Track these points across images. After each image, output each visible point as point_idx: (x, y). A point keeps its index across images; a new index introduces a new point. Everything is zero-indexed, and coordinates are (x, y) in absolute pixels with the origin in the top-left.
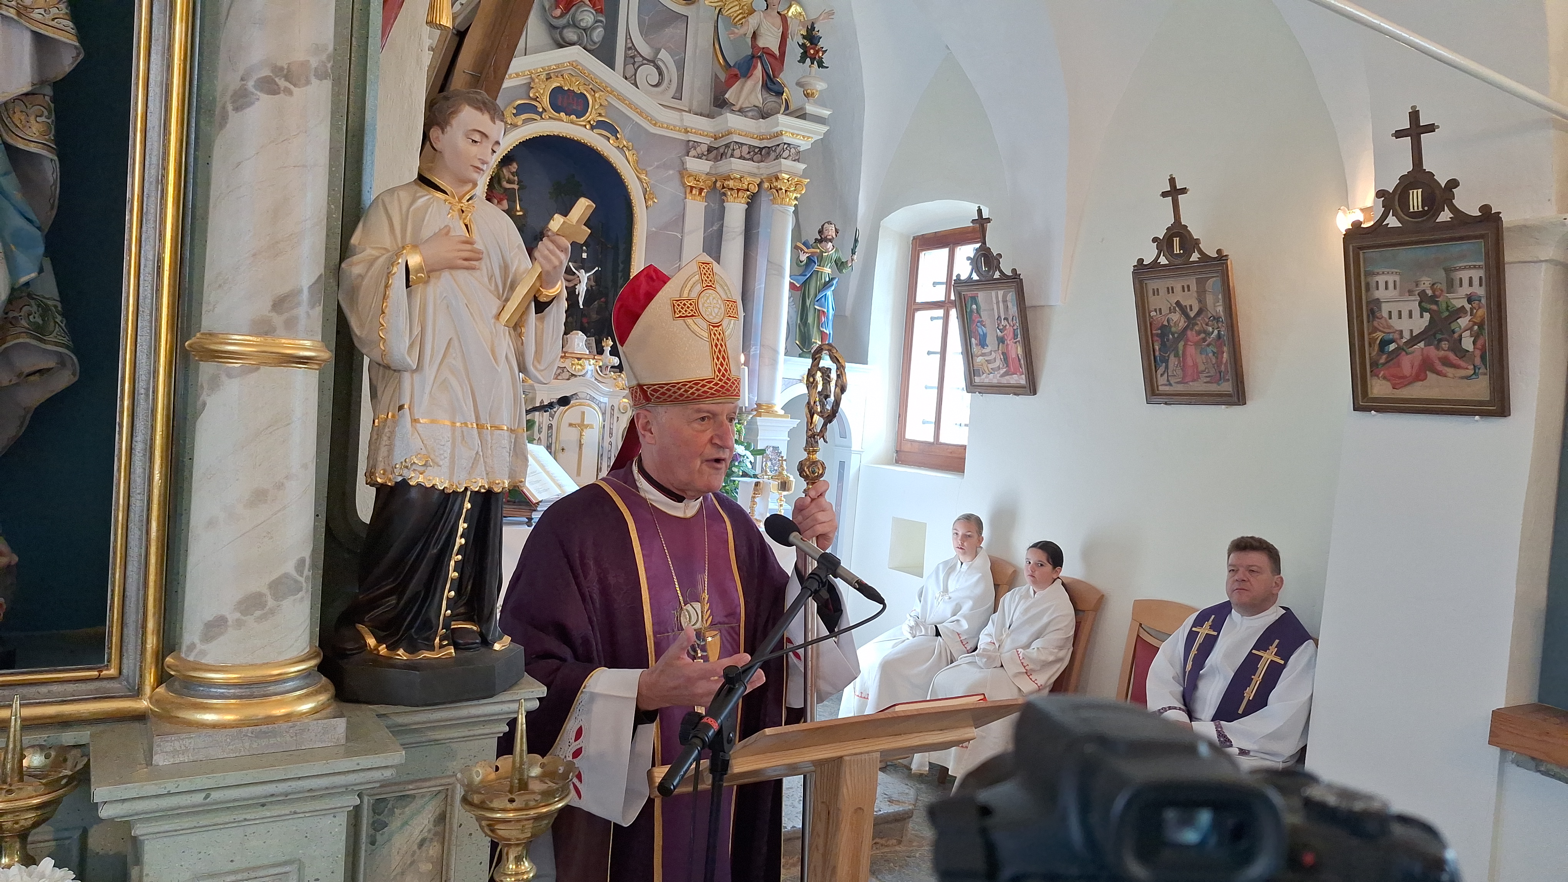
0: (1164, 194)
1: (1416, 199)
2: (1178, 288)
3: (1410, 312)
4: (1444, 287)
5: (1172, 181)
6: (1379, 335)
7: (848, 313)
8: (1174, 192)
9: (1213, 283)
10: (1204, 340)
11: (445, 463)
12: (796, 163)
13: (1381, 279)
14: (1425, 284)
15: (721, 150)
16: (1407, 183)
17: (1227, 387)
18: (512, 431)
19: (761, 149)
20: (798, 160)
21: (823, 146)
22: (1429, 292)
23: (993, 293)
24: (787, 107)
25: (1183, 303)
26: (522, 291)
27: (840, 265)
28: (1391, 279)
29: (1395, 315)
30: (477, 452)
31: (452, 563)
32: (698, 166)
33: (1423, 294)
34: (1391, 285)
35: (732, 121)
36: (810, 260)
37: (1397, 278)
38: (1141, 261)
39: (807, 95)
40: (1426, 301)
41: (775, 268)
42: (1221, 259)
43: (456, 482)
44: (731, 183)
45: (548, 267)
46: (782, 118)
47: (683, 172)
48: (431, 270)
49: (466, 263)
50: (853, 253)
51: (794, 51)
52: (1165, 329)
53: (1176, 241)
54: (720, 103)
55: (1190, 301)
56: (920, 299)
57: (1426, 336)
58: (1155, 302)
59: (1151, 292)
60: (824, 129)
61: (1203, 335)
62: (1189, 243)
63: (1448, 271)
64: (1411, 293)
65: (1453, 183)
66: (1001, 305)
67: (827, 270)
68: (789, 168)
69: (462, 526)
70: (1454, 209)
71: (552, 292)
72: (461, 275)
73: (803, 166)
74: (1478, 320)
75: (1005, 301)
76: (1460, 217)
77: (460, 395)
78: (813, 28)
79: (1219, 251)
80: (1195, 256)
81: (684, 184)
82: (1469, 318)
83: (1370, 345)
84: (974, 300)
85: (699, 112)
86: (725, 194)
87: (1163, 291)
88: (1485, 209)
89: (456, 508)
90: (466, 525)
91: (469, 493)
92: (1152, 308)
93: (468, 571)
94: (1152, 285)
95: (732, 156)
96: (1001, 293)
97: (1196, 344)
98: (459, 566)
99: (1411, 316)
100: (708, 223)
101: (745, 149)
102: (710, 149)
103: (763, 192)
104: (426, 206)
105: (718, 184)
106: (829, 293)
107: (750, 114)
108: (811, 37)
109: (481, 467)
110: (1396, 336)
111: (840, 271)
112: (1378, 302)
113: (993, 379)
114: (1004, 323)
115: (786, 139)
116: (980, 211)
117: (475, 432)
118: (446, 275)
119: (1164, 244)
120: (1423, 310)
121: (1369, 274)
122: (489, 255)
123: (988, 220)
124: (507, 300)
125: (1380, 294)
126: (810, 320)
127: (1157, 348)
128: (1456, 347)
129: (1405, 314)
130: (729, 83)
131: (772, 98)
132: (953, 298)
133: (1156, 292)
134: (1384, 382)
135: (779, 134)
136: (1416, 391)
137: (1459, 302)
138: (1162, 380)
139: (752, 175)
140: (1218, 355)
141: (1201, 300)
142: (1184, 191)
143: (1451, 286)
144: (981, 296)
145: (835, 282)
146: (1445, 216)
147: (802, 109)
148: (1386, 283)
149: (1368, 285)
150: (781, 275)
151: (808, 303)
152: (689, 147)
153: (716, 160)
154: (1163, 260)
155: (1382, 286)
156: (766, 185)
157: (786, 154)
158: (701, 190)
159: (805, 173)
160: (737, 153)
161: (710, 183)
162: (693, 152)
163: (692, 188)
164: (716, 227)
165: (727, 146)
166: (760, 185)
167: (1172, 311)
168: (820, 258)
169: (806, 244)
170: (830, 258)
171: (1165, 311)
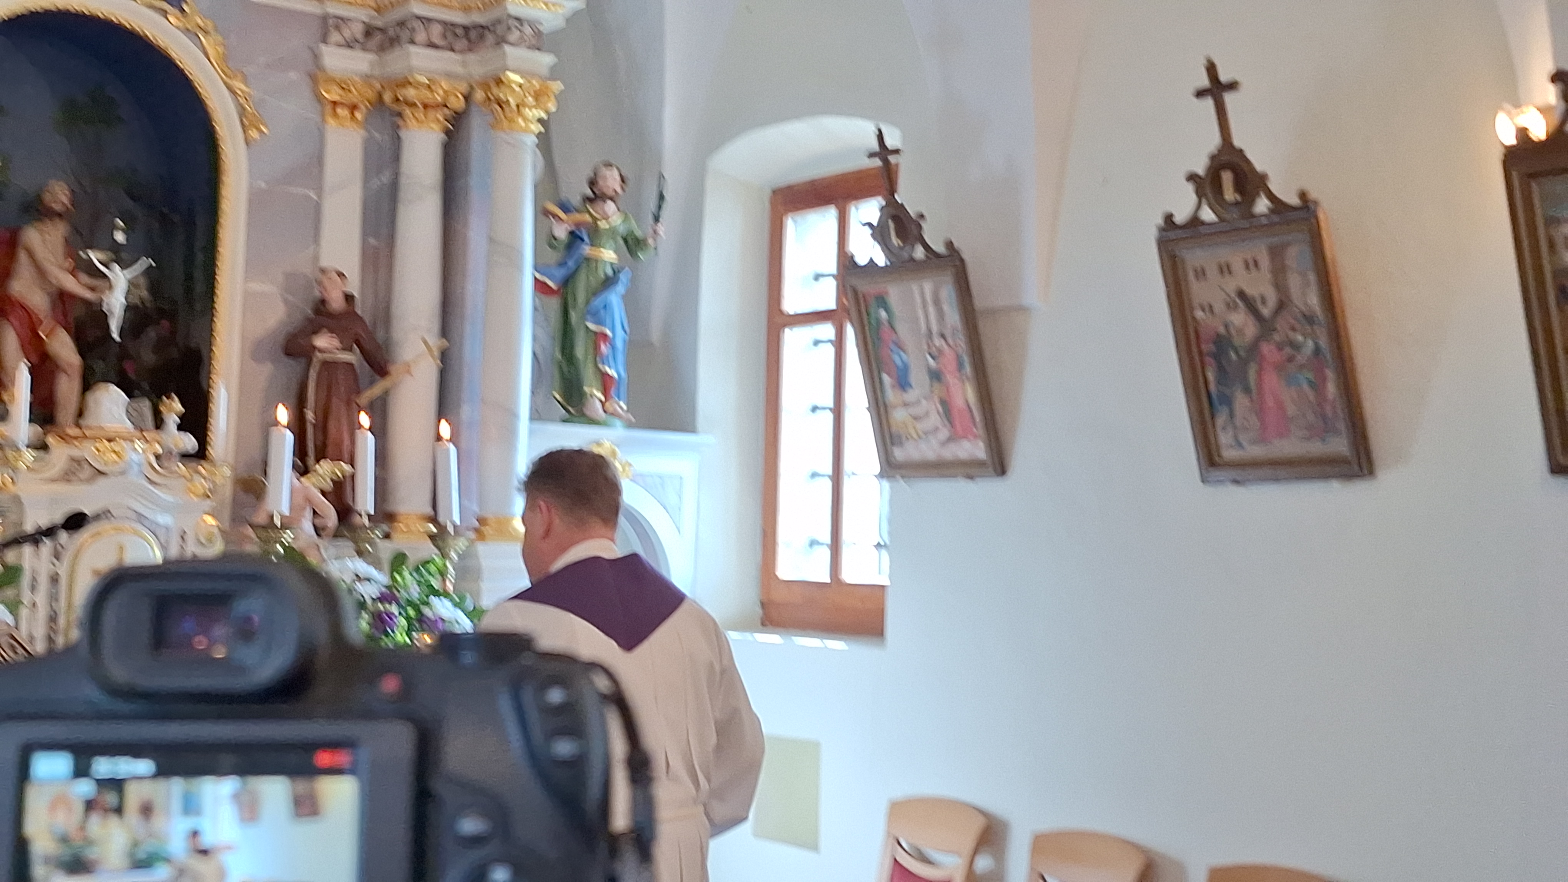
0: (1200, 94)
2: (1238, 264)
5: (1211, 69)
8: (1217, 88)
9: (1298, 255)
10: (1291, 359)
12: (535, 54)
15: (392, 32)
17: (1340, 445)
19: (467, 28)
20: (536, 48)
23: (916, 286)
25: (1250, 292)
27: (633, 244)
32: (346, 63)
36: (574, 237)
38: (1169, 218)
41: (505, 253)
42: (1308, 206)
44: (411, 94)
47: (316, 74)
50: (658, 221)
52: (1222, 343)
53: (1227, 176)
55: (1261, 286)
56: (789, 306)
58: (1200, 292)
59: (1189, 274)
61: (1289, 350)
62: (1250, 181)
66: (932, 309)
67: (608, 255)
68: (522, 64)
73: (550, 59)
75: (937, 301)
79: (1303, 194)
80: (1262, 206)
81: (319, 98)
84: (882, 301)
86: (397, 114)
87: (1212, 271)
92: (1196, 302)
94: (1193, 261)
95: (412, 43)
96: (927, 286)
97: (1280, 368)
100: (369, 169)
101: (438, 29)
102: (369, 31)
103: (474, 111)
105: (386, 95)
106: (614, 298)
111: (634, 255)
113: (926, 450)
114: (939, 342)
115: (513, 9)
116: (881, 139)
119: (1207, 184)
123: (896, 153)
126: (579, 352)
127: (1211, 377)
132: (846, 300)
133: (1201, 274)
138: (1228, 438)
139: (451, 77)
142: (1232, 86)
144: (893, 292)
145: (625, 278)
151: (573, 319)
152: (325, 26)
153: (381, 50)
154: (1206, 216)
156: (478, 96)
157: (514, 36)
158: (353, 108)
159: (554, 73)
160: (421, 37)
161: (370, 94)
162: (335, 37)
163: (335, 103)
164: (386, 177)
165: (402, 24)
166: (467, 98)
167: (1231, 306)
168: (595, 234)
169: (566, 208)
170: (613, 231)
171: (1219, 307)
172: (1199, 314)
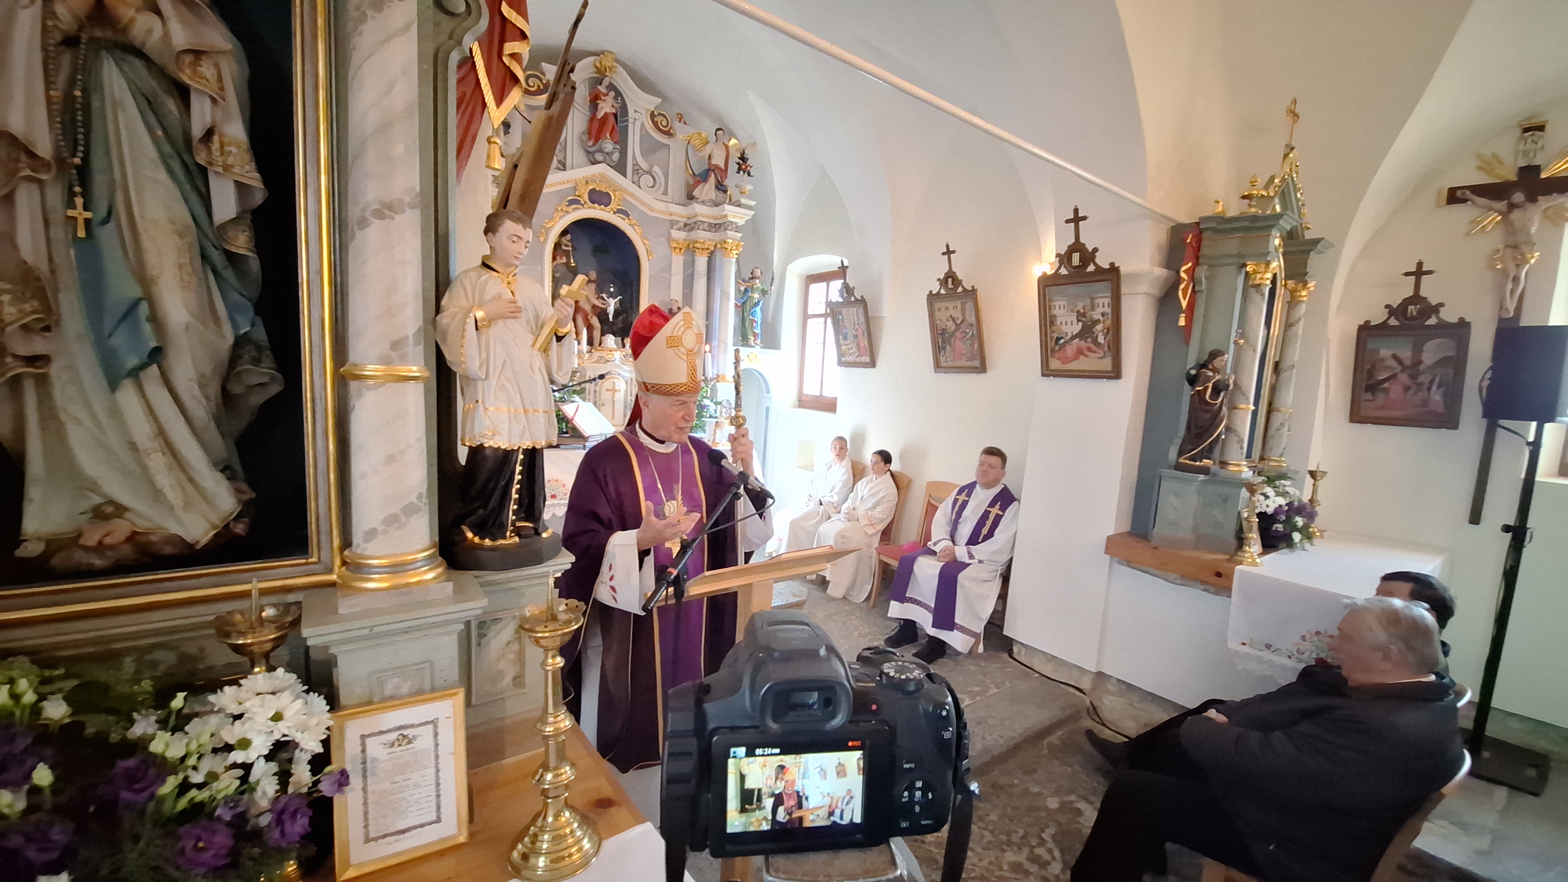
0: (944, 254)
1: (1076, 258)
2: (951, 307)
3: (1072, 322)
4: (1090, 308)
5: (947, 246)
6: (1055, 335)
7: (769, 320)
8: (949, 252)
9: (969, 305)
10: (965, 337)
11: (505, 433)
12: (736, 233)
13: (1057, 304)
14: (1080, 307)
15: (692, 226)
16: (1072, 249)
17: (977, 363)
18: (546, 412)
19: (716, 225)
20: (737, 231)
21: (753, 223)
22: (1082, 311)
23: (851, 309)
24: (730, 200)
25: (954, 316)
26: (547, 330)
27: (764, 293)
28: (1062, 303)
29: (1064, 323)
30: (524, 426)
31: (514, 490)
32: (679, 235)
33: (1078, 312)
34: (1062, 307)
35: (698, 208)
36: (746, 290)
37: (1065, 303)
38: (931, 292)
39: (741, 193)
40: (1080, 316)
41: (725, 295)
42: (974, 290)
43: (512, 443)
44: (698, 245)
45: (561, 317)
46: (727, 207)
47: (669, 239)
48: (491, 320)
49: (512, 315)
50: (771, 285)
51: (733, 167)
52: (944, 331)
53: (950, 280)
54: (690, 197)
55: (958, 315)
56: (810, 312)
57: (1081, 335)
58: (938, 315)
59: (936, 310)
60: (752, 213)
61: (964, 334)
62: (957, 282)
63: (1092, 299)
64: (1072, 311)
65: (1095, 250)
66: (855, 317)
67: (756, 296)
68: (732, 236)
69: (519, 468)
70: (1095, 264)
71: (565, 330)
72: (509, 322)
73: (740, 235)
74: (1107, 326)
75: (857, 314)
76: (1099, 270)
77: (512, 393)
78: (744, 153)
79: (973, 287)
80: (960, 290)
81: (670, 246)
82: (1102, 325)
83: (1051, 341)
84: (840, 313)
85: (678, 202)
86: (694, 251)
87: (943, 309)
88: (1112, 264)
89: (514, 458)
90: (521, 468)
91: (521, 450)
92: (937, 318)
93: (525, 492)
94: (937, 305)
95: (698, 229)
96: (855, 309)
97: (960, 339)
98: (519, 492)
99: (1072, 324)
100: (685, 269)
101: (706, 225)
102: (685, 225)
103: (717, 251)
104: (486, 281)
105: (691, 246)
106: (758, 309)
107: (708, 204)
108: (743, 158)
109: (527, 434)
110: (1064, 335)
111: (764, 296)
112: (1055, 316)
113: (851, 359)
114: (857, 326)
115: (730, 219)
116: (842, 262)
117: (522, 415)
118: (500, 323)
119: (944, 282)
120: (1079, 321)
121: (1051, 301)
122: (526, 310)
123: (847, 267)
124: (538, 336)
125: (1056, 312)
126: (747, 325)
127: (940, 341)
128: (1095, 341)
129: (1069, 323)
130: (695, 186)
131: (721, 195)
132: (828, 311)
133: (939, 310)
134: (1057, 361)
135: (726, 216)
136: (1074, 366)
137: (1097, 316)
138: (942, 359)
139: (710, 240)
140: (972, 345)
141: (963, 315)
142: (954, 252)
143: (1093, 309)
144: (844, 310)
145: (761, 302)
146: (1091, 268)
147: (739, 201)
148: (1060, 306)
149: (1050, 307)
150: (728, 299)
151: (746, 314)
152: (673, 223)
153: (689, 231)
154: (943, 292)
155: (1057, 307)
156: (719, 246)
157: (730, 228)
158: (681, 249)
159: (742, 239)
160: (701, 227)
161: (686, 245)
162: (675, 227)
163: (675, 248)
164: (690, 271)
165: (695, 223)
166: (715, 246)
167: (948, 320)
168: (752, 288)
169: (744, 281)
170: (758, 288)
171: (944, 320)
172: (938, 322)
